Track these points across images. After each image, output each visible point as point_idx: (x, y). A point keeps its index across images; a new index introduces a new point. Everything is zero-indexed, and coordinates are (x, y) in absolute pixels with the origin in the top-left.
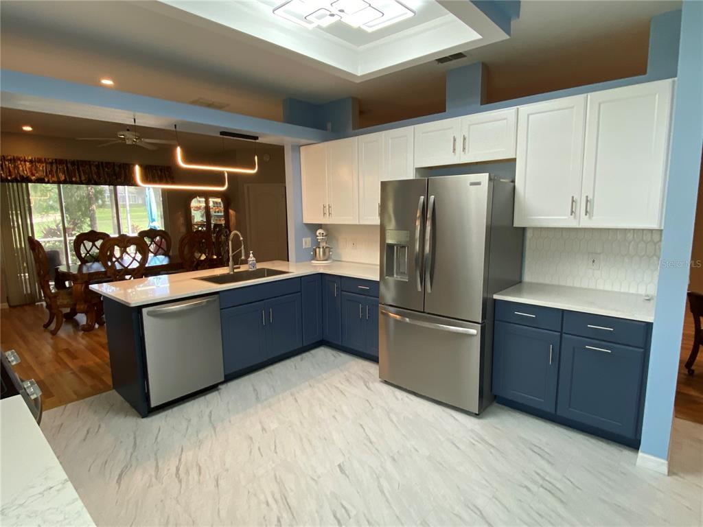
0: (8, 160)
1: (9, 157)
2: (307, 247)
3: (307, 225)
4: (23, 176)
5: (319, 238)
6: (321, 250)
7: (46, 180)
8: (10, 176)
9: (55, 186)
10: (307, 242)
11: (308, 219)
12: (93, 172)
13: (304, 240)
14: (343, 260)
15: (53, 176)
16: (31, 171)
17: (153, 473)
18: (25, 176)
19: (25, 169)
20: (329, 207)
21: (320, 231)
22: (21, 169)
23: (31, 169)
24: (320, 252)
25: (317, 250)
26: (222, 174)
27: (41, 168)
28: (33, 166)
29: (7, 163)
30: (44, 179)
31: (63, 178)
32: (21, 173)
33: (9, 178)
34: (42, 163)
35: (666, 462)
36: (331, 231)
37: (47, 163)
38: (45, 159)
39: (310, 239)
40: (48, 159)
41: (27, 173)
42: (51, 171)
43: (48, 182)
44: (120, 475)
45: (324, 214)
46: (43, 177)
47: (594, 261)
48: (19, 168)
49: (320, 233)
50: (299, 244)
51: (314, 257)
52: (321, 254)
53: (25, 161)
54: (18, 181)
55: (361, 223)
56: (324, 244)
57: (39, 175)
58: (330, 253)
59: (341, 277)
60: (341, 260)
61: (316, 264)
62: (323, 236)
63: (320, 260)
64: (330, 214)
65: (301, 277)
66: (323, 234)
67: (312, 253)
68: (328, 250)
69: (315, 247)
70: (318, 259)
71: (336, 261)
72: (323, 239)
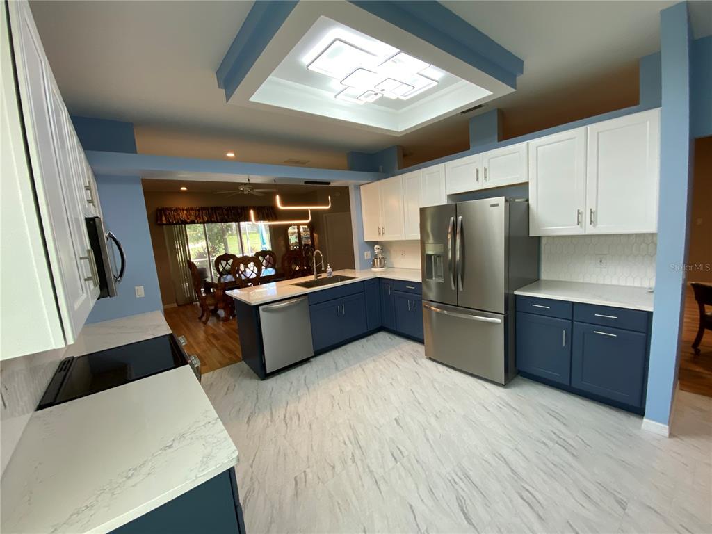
0: (173, 210)
1: (173, 208)
2: (368, 258)
3: (366, 242)
5: (376, 251)
6: (378, 260)
7: (196, 221)
8: (175, 220)
9: (202, 225)
10: (368, 255)
11: (367, 239)
12: (225, 214)
13: (365, 253)
14: (395, 267)
15: (200, 219)
17: (269, 418)
18: (184, 220)
19: (183, 215)
20: (383, 229)
21: (376, 246)
22: (181, 215)
23: (187, 215)
25: (375, 260)
26: (307, 211)
27: (193, 214)
28: (188, 213)
31: (206, 219)
32: (181, 218)
33: (174, 222)
34: (193, 210)
35: (667, 427)
36: (385, 246)
37: (196, 210)
38: (195, 208)
39: (369, 252)
40: (197, 208)
41: (184, 218)
42: (199, 215)
43: (198, 223)
44: (249, 418)
45: (379, 234)
46: (194, 220)
47: (601, 261)
49: (376, 248)
50: (362, 256)
51: (373, 265)
52: (378, 263)
53: (183, 210)
54: (179, 224)
55: (407, 239)
56: (380, 256)
57: (192, 218)
58: (385, 262)
59: (393, 280)
60: (393, 267)
61: (375, 271)
62: (379, 250)
63: (378, 268)
64: (383, 233)
65: (364, 281)
66: (380, 248)
67: (371, 263)
68: (383, 260)
69: (374, 258)
70: (376, 267)
71: (389, 268)
72: (379, 252)
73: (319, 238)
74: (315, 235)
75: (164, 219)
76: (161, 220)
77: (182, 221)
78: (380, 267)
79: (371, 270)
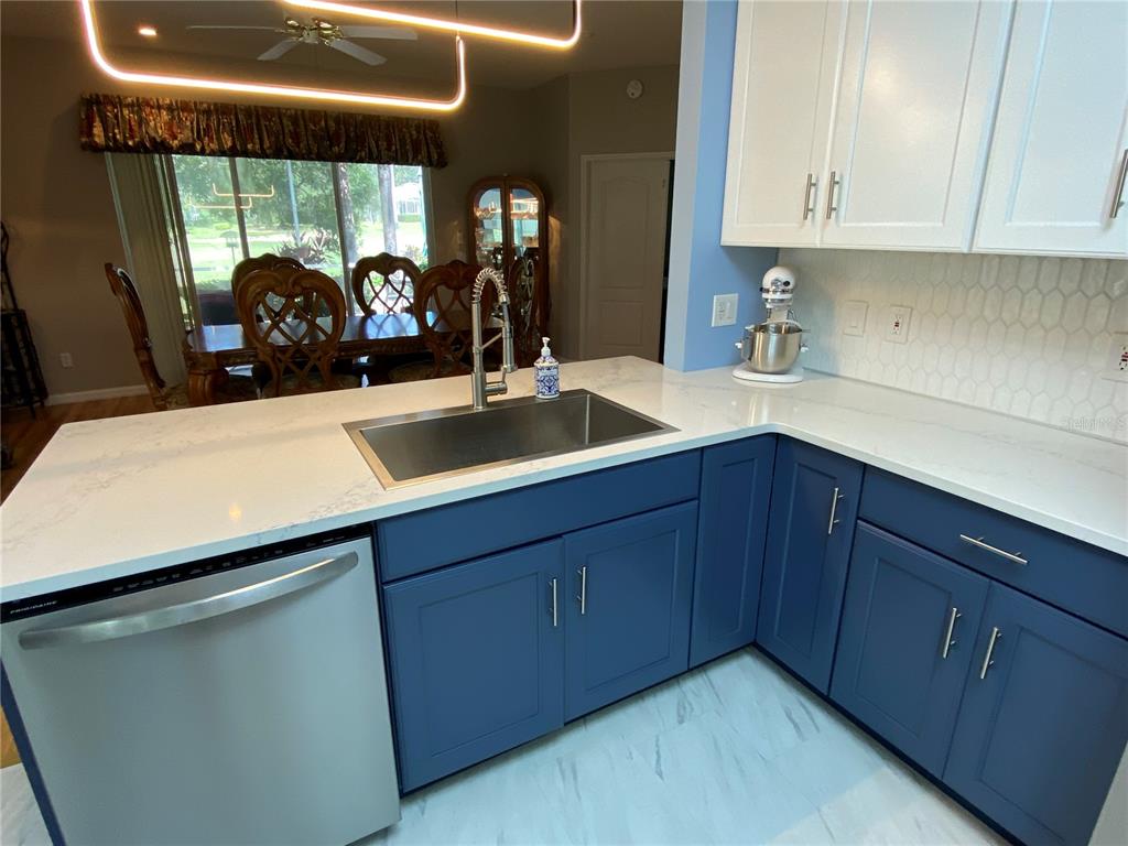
0: (128, 106)
1: (129, 100)
2: (723, 323)
3: (735, 252)
4: (154, 138)
5: (770, 296)
6: (774, 338)
7: (198, 147)
8: (132, 137)
9: (224, 162)
10: (725, 308)
11: (739, 232)
12: (287, 131)
13: (715, 297)
14: (841, 374)
15: (211, 140)
16: (170, 128)
18: (158, 140)
19: (158, 125)
20: (833, 183)
21: (773, 276)
22: (152, 124)
23: (169, 126)
24: (768, 344)
25: (760, 337)
27: (188, 123)
28: (173, 118)
29: (126, 112)
30: (193, 145)
31: (230, 144)
32: (153, 134)
33: (130, 143)
34: (191, 111)
37: (198, 111)
38: (195, 103)
39: (734, 297)
40: (201, 103)
41: (162, 133)
42: (207, 130)
43: (203, 153)
45: (807, 210)
46: (191, 141)
48: (148, 123)
49: (775, 282)
50: (700, 310)
51: (746, 357)
52: (772, 352)
53: (159, 107)
54: (147, 151)
56: (781, 318)
57: (185, 136)
58: (803, 349)
59: (865, 468)
60: (834, 372)
61: (747, 383)
62: (783, 291)
63: (770, 369)
64: (831, 209)
65: (702, 449)
66: (787, 283)
67: (739, 345)
68: (793, 338)
69: (753, 326)
70: (760, 367)
71: (818, 375)
72: (782, 300)
73: (561, 233)
74: (553, 221)
75: (98, 130)
76: (90, 134)
77: (153, 140)
78: (777, 369)
79: (736, 383)
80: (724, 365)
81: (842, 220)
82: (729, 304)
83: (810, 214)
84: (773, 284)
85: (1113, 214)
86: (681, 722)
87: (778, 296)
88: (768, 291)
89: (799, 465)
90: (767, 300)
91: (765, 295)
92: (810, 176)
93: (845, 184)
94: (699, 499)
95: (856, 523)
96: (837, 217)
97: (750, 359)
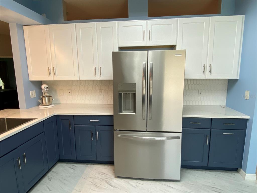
2: (34, 97)
3: (33, 82)
5: (44, 90)
6: (47, 98)
10: (33, 94)
13: (30, 92)
14: (61, 103)
20: (54, 69)
21: (44, 86)
25: (44, 98)
35: (256, 175)
47: (201, 93)
51: (41, 103)
52: (47, 101)
55: (81, 79)
56: (47, 94)
58: (53, 100)
59: (73, 116)
60: (60, 103)
61: (43, 108)
62: (47, 89)
63: (47, 105)
64: (54, 74)
65: (43, 121)
66: (47, 87)
67: (39, 101)
68: (51, 98)
69: (41, 97)
70: (45, 105)
71: (56, 104)
72: (47, 91)
78: (49, 104)
79: (40, 109)
80: (36, 106)
81: (57, 75)
82: (34, 93)
83: (50, 74)
84: (44, 88)
85: (96, 75)
86: (50, 181)
87: (46, 90)
88: (43, 89)
89: (62, 119)
90: (43, 91)
91: (43, 90)
92: (49, 68)
93: (56, 69)
94: (44, 132)
95: (74, 126)
96: (56, 75)
97: (43, 103)
